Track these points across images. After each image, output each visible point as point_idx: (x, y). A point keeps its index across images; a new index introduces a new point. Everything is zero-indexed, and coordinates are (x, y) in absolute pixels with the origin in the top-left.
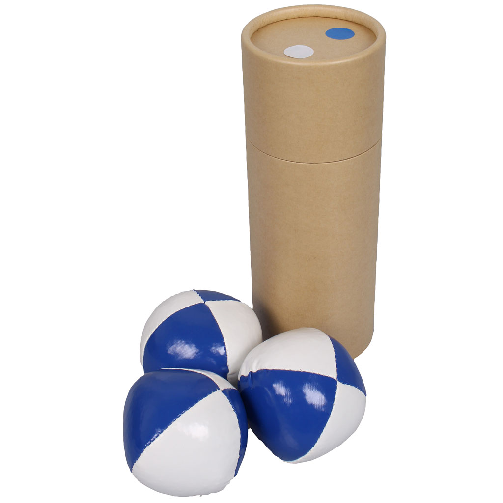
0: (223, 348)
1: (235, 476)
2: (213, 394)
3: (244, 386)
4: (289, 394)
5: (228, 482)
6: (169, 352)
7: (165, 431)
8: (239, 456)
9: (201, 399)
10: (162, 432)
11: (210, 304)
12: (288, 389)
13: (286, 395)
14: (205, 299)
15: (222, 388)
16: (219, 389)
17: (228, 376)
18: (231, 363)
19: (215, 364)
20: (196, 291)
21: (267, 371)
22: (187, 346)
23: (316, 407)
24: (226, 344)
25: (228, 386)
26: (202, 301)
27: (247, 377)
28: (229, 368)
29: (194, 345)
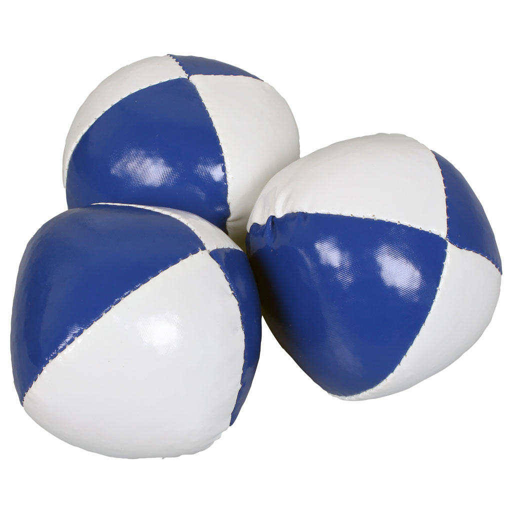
0: (220, 168)
1: (230, 425)
2: (192, 258)
3: (258, 243)
4: (347, 264)
5: (217, 436)
6: (113, 172)
7: (88, 332)
8: (240, 386)
9: (165, 267)
10: (81, 333)
11: (197, 80)
12: (347, 255)
13: (342, 267)
14: (190, 72)
15: (210, 246)
16: (204, 249)
17: (229, 224)
18: (234, 198)
19: (203, 199)
20: (174, 57)
21: (304, 216)
22: (148, 161)
23: (402, 294)
24: (227, 160)
25: (226, 242)
26: (184, 75)
27: (265, 226)
28: (231, 208)
29: (162, 160)
